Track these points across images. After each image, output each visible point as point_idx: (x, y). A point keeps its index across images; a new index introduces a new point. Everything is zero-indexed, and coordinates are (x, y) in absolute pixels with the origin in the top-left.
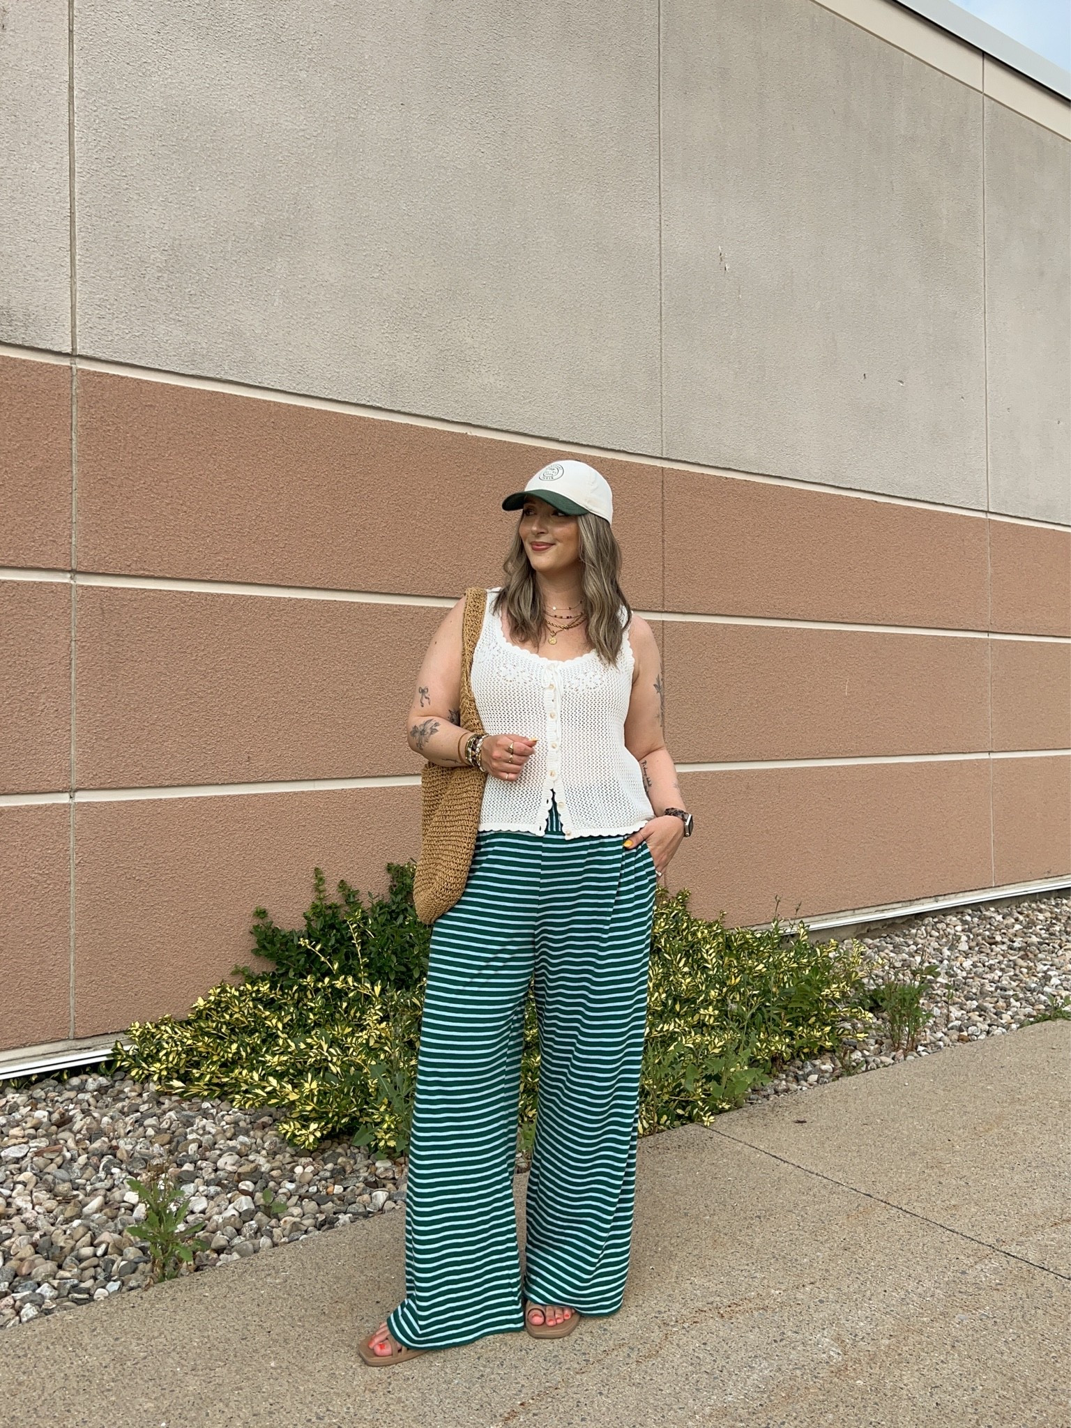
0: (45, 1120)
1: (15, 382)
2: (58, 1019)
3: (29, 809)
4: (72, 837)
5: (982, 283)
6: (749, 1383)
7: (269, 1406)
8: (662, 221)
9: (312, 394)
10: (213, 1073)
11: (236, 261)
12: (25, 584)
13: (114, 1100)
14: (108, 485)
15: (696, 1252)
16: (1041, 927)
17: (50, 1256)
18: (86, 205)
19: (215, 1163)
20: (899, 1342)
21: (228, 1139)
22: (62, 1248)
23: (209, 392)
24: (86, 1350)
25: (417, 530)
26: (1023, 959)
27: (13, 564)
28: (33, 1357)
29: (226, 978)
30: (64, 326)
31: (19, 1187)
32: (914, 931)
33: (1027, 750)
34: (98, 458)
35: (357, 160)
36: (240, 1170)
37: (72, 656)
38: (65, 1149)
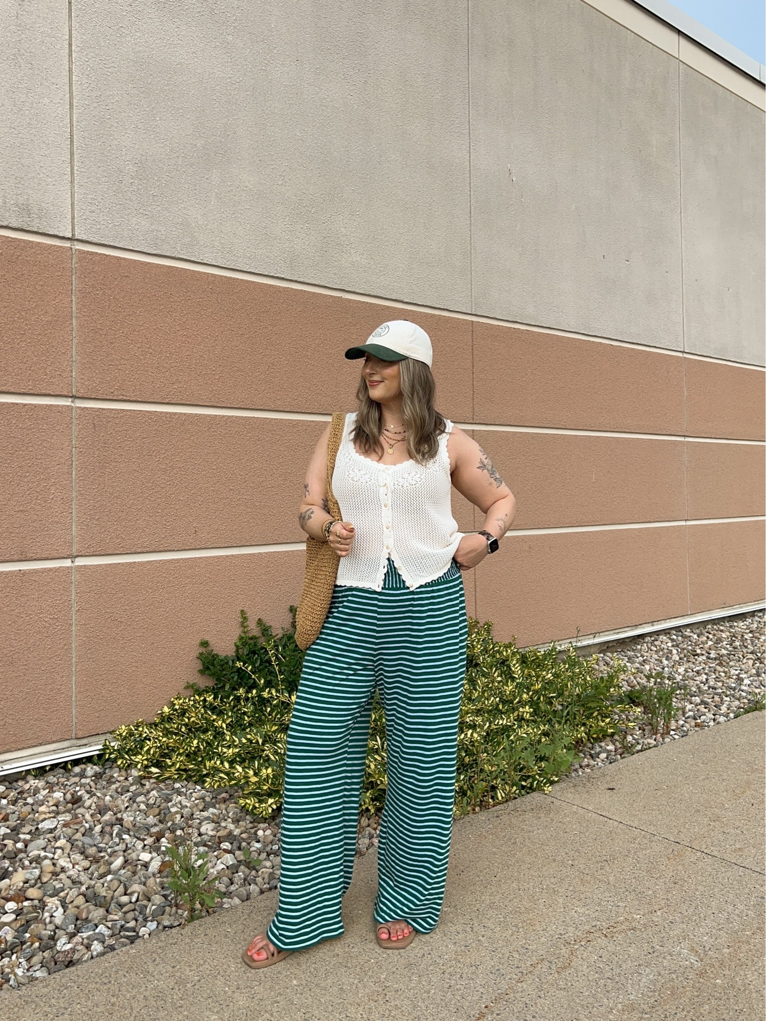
0: (62, 799)
1: (33, 259)
2: (64, 724)
3: (44, 571)
4: (73, 591)
5: (679, 193)
6: (641, 985)
7: (304, 1015)
8: (471, 146)
9: (237, 268)
10: (181, 761)
11: (184, 172)
12: (40, 406)
13: (107, 783)
14: (97, 334)
15: (571, 888)
16: (726, 643)
17: (98, 903)
18: (81, 130)
19: (199, 829)
20: (735, 950)
21: (201, 811)
22: (105, 897)
23: (167, 266)
24: (154, 976)
25: (309, 366)
26: (720, 666)
27: (31, 392)
28: (116, 983)
29: (181, 692)
30: (66, 218)
31: (59, 851)
32: (639, 647)
33: (710, 519)
34: (91, 314)
35: (267, 100)
36: (219, 834)
37: (73, 459)
38: (84, 821)
